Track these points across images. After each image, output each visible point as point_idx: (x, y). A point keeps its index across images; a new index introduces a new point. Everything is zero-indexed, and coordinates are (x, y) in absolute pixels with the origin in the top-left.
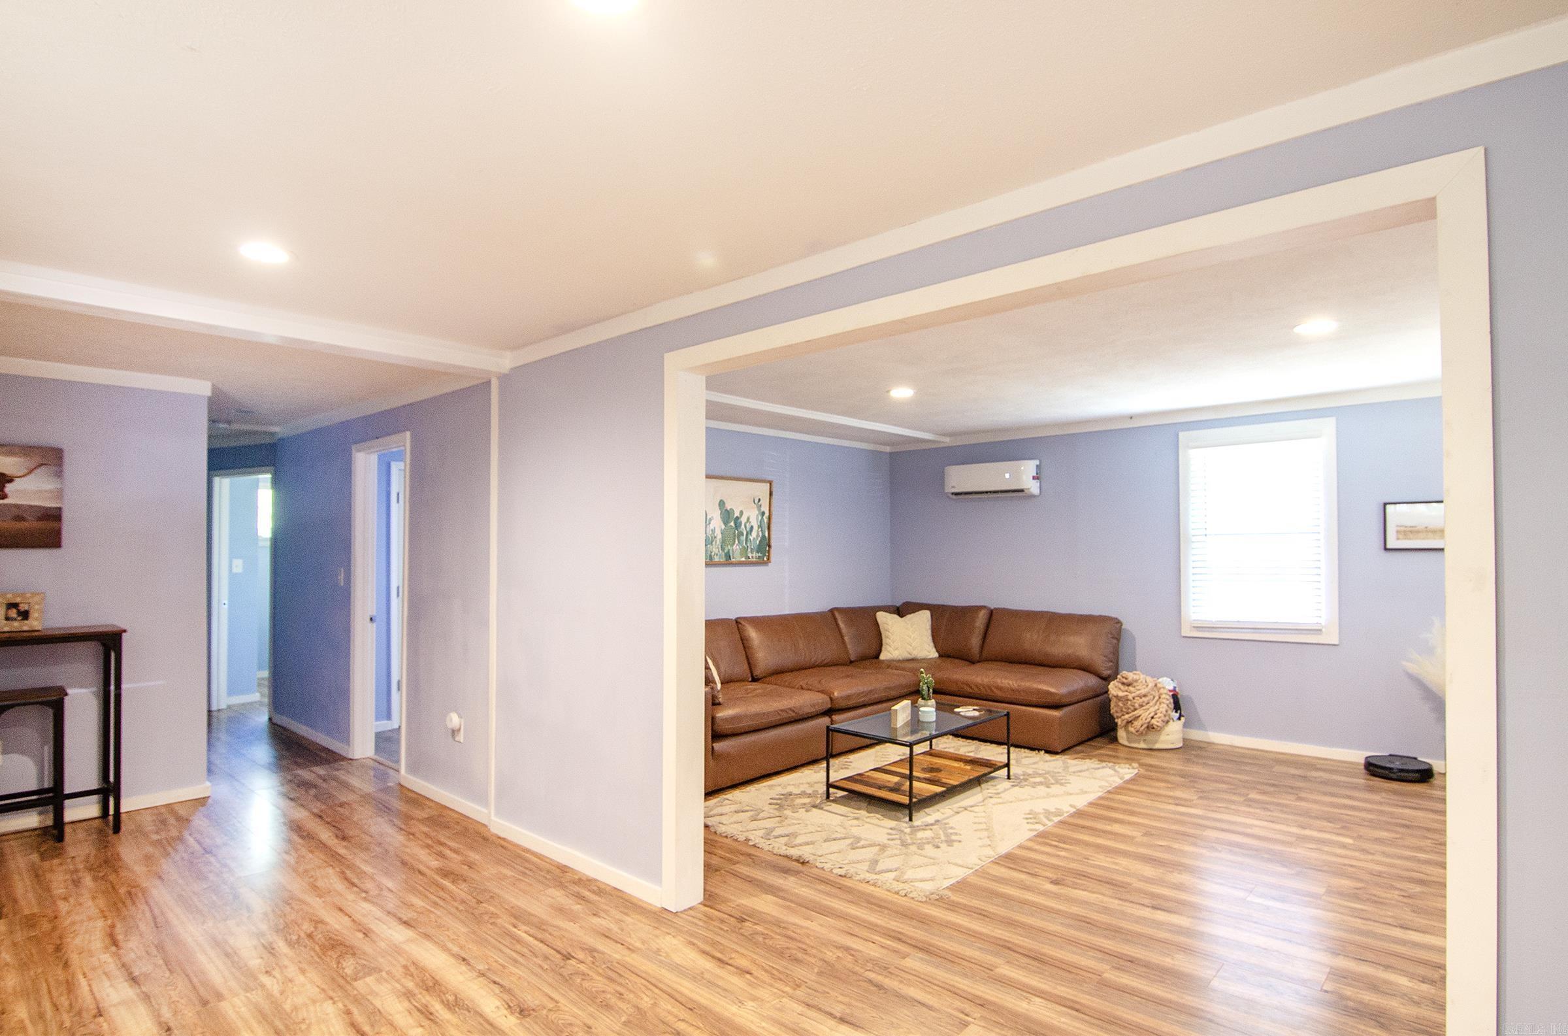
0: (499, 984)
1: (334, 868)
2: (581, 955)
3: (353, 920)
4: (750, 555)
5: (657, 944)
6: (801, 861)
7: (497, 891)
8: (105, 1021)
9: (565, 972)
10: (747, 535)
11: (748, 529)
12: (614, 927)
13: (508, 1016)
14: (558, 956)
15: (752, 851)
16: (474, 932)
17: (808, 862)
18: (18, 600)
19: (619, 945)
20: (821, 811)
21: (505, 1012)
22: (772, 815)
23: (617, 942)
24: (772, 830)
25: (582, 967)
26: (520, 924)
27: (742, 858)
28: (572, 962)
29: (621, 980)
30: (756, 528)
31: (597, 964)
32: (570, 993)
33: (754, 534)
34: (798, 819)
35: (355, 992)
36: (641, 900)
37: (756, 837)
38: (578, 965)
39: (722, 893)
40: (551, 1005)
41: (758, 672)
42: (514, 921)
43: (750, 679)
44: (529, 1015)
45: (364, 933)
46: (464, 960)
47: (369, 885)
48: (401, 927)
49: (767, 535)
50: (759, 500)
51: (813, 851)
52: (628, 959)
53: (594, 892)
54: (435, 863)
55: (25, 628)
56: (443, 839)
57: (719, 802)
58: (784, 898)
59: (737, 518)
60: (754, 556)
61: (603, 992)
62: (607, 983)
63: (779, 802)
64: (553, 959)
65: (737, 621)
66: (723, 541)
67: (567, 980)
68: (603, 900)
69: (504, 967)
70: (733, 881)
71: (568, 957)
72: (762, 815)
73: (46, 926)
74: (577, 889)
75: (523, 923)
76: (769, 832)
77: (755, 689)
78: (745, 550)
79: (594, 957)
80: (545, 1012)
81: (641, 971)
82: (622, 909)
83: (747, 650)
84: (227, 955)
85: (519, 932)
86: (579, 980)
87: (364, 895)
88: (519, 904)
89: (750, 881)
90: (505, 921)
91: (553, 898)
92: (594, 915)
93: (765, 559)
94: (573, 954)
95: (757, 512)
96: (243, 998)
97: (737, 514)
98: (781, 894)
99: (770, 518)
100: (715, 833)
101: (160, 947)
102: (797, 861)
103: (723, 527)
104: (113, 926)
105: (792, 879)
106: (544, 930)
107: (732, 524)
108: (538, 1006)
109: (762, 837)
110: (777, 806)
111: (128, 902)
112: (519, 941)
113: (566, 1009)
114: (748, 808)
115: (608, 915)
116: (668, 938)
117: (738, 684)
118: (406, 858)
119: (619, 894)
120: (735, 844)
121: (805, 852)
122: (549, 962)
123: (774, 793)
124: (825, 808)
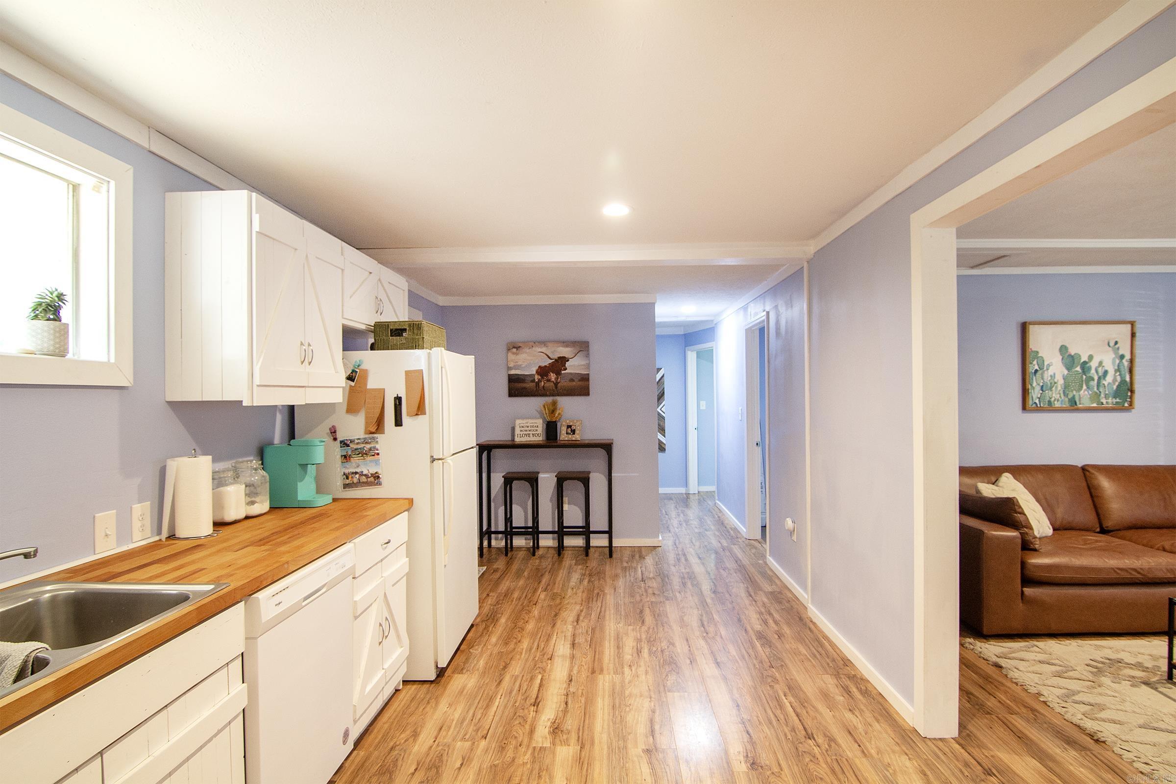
0: (749, 734)
1: (698, 610)
2: (820, 740)
3: (690, 650)
4: (1104, 401)
5: (890, 758)
6: (1095, 738)
7: (787, 662)
8: (551, 663)
9: (801, 748)
10: (1099, 378)
11: (1100, 374)
12: (861, 728)
13: (743, 763)
14: (803, 732)
15: (1039, 707)
16: (755, 688)
17: (1104, 742)
18: (571, 424)
19: (856, 745)
20: (1153, 691)
21: (742, 758)
22: (1084, 677)
23: (856, 741)
24: (1075, 693)
25: (816, 750)
26: (790, 695)
27: (1024, 710)
28: (810, 742)
29: (841, 776)
30: (1111, 372)
31: (829, 753)
32: (795, 767)
33: (1109, 379)
34: (1115, 691)
35: (665, 700)
36: (898, 713)
37: (1051, 695)
38: (814, 748)
39: (981, 737)
40: (776, 769)
41: (1109, 524)
42: (787, 691)
43: (1098, 530)
44: (756, 770)
45: (691, 662)
46: (738, 706)
47: (711, 629)
48: (713, 665)
49: (1128, 379)
50: (1116, 343)
51: (1116, 733)
52: (857, 761)
53: (860, 690)
54: (758, 627)
55: (574, 439)
56: (772, 611)
57: (1025, 647)
58: (1050, 770)
59: (1085, 363)
60: (1111, 401)
61: (821, 779)
62: (829, 773)
63: (1100, 665)
64: (797, 733)
65: (1084, 469)
66: (1066, 387)
67: (799, 755)
68: (864, 701)
69: (760, 723)
70: (1001, 730)
71: (810, 736)
72: (1071, 674)
73: (558, 601)
74: (848, 683)
75: (793, 696)
76: (1069, 695)
77: (1097, 541)
78: (1096, 396)
79: (830, 746)
80: (769, 773)
81: (863, 775)
82: (876, 715)
83: (1095, 499)
84: (618, 647)
85: (785, 701)
86: (807, 760)
87: (705, 634)
88: (798, 679)
89: (1021, 737)
90: (780, 688)
91: (825, 683)
92: (850, 710)
93: (1126, 405)
94: (815, 736)
95: (1114, 356)
96: (611, 677)
97: (1084, 358)
98: (1050, 764)
99: (1132, 361)
100: (1006, 676)
101: (593, 630)
102: (1091, 736)
103: (1066, 372)
104: (582, 611)
105: (1073, 753)
106: (804, 707)
107: (1078, 369)
108: (767, 766)
109: (1058, 697)
110: (1095, 670)
111: (595, 599)
112: (781, 706)
113: (786, 779)
114: (1057, 662)
115: (861, 715)
116: (904, 758)
117: (1077, 533)
118: (743, 617)
119: (881, 700)
120: (1023, 694)
121: (1107, 731)
122: (793, 734)
123: (1098, 655)
124: (1159, 689)
